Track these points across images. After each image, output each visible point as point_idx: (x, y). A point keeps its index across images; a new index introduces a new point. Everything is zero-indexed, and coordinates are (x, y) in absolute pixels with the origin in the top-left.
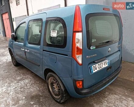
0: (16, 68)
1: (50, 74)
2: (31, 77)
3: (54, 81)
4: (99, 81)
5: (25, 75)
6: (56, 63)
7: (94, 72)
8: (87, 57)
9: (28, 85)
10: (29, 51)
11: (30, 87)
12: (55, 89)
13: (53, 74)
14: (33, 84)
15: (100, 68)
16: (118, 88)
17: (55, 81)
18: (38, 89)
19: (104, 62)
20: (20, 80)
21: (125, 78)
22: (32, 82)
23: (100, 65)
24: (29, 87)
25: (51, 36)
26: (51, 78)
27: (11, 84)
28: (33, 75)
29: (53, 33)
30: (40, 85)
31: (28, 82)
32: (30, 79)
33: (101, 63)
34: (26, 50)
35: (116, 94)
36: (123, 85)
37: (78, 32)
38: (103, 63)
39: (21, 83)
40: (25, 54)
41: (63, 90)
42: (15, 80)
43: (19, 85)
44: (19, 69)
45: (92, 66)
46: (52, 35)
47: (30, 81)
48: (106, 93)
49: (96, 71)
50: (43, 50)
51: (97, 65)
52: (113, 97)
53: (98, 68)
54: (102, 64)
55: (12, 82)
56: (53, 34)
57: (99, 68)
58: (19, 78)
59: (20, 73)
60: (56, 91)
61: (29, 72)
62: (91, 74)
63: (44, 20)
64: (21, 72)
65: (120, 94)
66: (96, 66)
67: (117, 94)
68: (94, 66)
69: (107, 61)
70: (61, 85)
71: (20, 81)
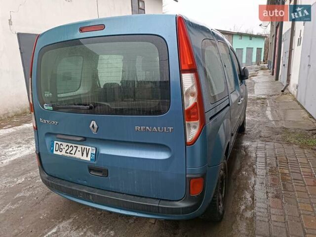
4: (71, 179)
7: (55, 152)
8: (41, 119)
15: (69, 155)
19: (83, 147)
23: (70, 149)
33: (73, 145)
38: (80, 149)
45: (55, 142)
49: (58, 153)
54: (75, 149)
57: (66, 152)
66: (62, 144)
68: (59, 143)
69: (91, 149)
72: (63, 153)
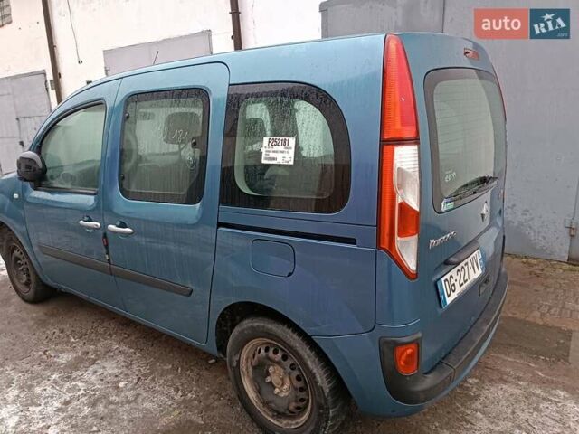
0: (37, 312)
1: (252, 327)
2: (124, 348)
3: (275, 352)
5: (95, 342)
6: (290, 275)
7: (449, 301)
8: (432, 241)
9: (121, 385)
10: (129, 230)
11: (138, 395)
12: (277, 390)
13: (269, 326)
14: (146, 376)
15: (465, 285)
16: (503, 356)
17: (279, 355)
18: (178, 397)
19: (471, 258)
20: (76, 365)
21: (510, 315)
22: (134, 366)
23: (463, 274)
24: (130, 394)
25: (264, 161)
26: (255, 342)
27: (38, 390)
28: (133, 338)
29: (276, 148)
30: (183, 380)
31: (116, 371)
32: (121, 358)
33: (463, 264)
34: (112, 227)
35: (506, 382)
36: (512, 342)
37: (401, 141)
38: (470, 265)
39: (86, 377)
40: (106, 246)
41: (327, 391)
42: (51, 366)
43: (74, 388)
44: (52, 315)
45: (443, 279)
46: (269, 159)
47: (127, 367)
48: (470, 381)
49: (454, 296)
50: (220, 225)
51: (453, 272)
52: (501, 393)
53: (457, 284)
54: (466, 267)
55: (40, 378)
56: (272, 155)
57: (461, 285)
58: (65, 358)
59: (62, 332)
60: (283, 395)
61: (105, 324)
62: (440, 311)
63: (219, 94)
64: (66, 326)
65: (519, 379)
66: (451, 276)
67: (510, 379)
68: (447, 277)
69: (477, 255)
70: (315, 371)
71: (77, 369)
72: (459, 290)
